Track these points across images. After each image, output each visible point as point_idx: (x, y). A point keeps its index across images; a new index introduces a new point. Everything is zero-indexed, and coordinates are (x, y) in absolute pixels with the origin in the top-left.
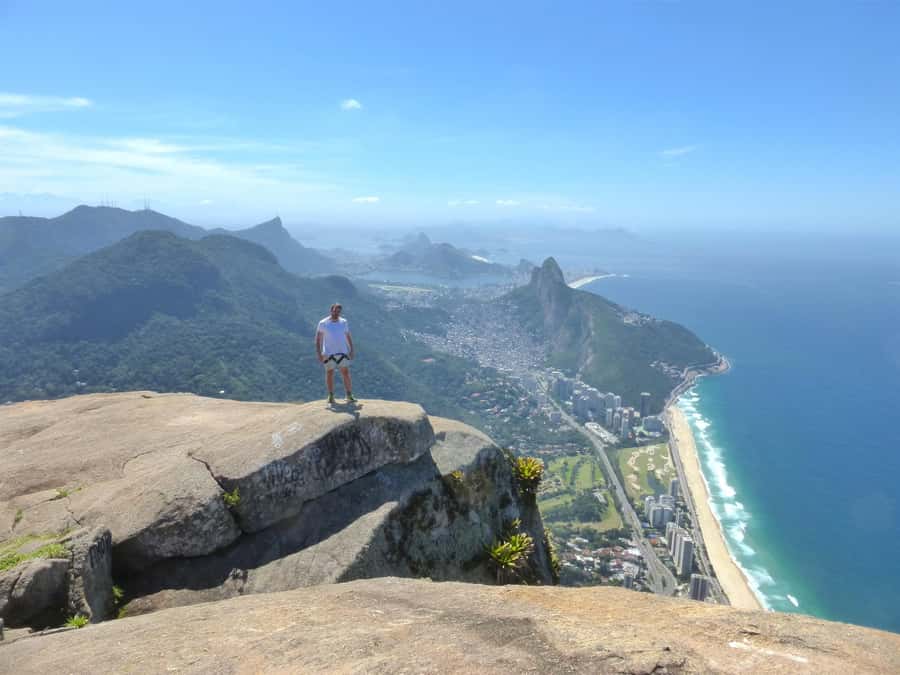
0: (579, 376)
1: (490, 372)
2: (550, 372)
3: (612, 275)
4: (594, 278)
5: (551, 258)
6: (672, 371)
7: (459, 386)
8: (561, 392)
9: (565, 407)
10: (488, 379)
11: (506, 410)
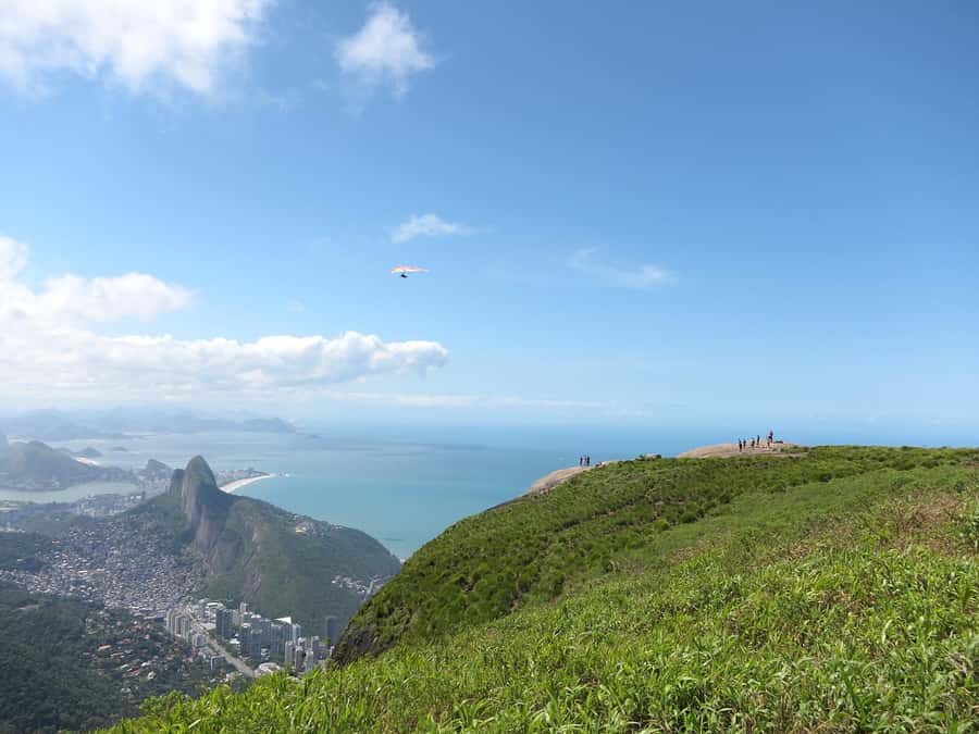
0: (244, 605)
1: (120, 615)
2: (205, 604)
3: (272, 475)
4: (249, 481)
5: (199, 457)
6: (358, 587)
7: (76, 639)
8: (224, 629)
9: (229, 648)
10: (119, 623)
11: (148, 663)
